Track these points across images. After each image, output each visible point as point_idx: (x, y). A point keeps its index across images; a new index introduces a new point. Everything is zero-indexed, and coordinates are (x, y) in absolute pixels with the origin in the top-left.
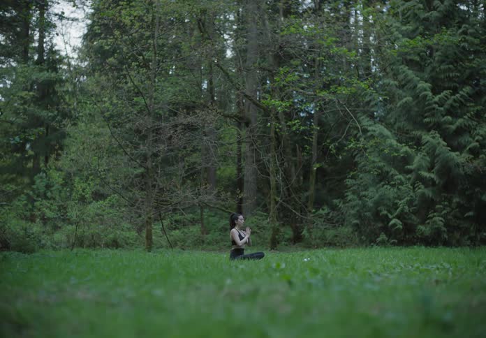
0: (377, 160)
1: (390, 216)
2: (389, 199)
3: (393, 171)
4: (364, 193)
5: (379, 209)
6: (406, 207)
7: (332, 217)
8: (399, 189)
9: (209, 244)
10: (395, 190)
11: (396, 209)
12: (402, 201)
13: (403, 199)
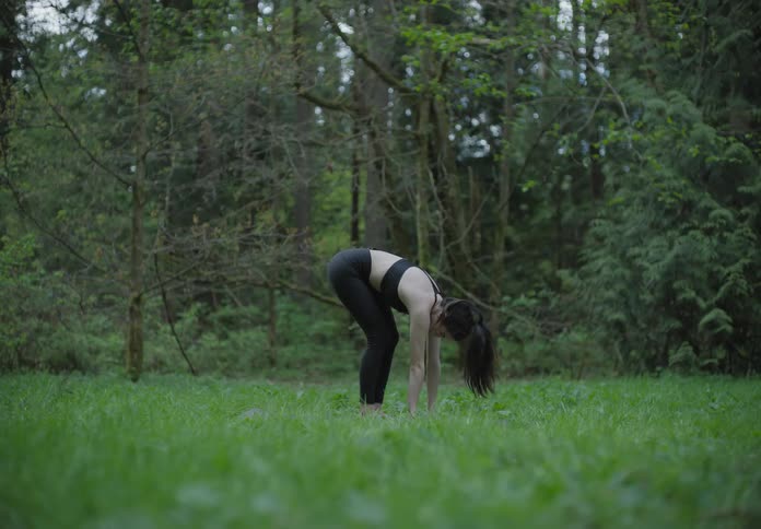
0: (668, 173)
1: (702, 304)
2: (699, 264)
3: (706, 200)
4: (636, 250)
5: (676, 285)
6: (743, 282)
7: (558, 306)
8: (723, 240)
9: (288, 366)
10: (715, 242)
11: (716, 288)
12: (732, 268)
13: (732, 264)
